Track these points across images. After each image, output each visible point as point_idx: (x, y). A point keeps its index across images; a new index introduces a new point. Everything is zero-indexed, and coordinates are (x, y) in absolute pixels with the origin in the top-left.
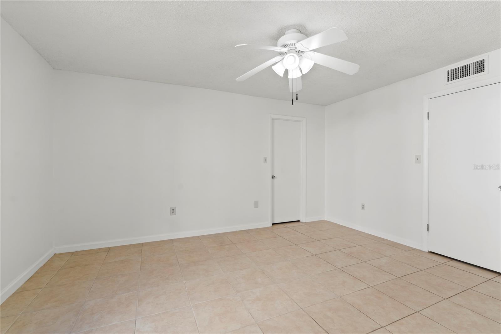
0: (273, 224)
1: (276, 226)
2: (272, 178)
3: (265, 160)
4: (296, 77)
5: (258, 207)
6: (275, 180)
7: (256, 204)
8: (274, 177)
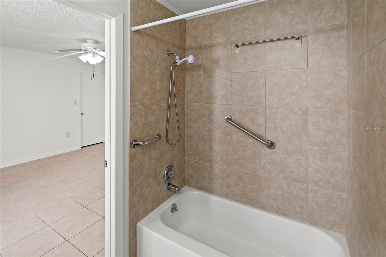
0: (82, 147)
1: (84, 148)
2: (81, 114)
3: (75, 103)
4: (93, 64)
5: (69, 137)
6: (83, 116)
7: (68, 135)
8: (83, 114)
